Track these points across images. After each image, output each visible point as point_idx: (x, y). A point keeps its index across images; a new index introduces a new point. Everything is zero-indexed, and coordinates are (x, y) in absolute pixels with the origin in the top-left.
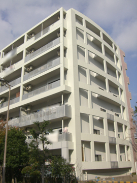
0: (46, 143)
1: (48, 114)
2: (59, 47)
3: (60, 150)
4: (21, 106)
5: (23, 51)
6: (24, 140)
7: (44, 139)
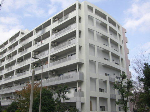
0: (66, 99)
1: (68, 77)
2: (76, 30)
3: (75, 103)
4: (49, 71)
5: (50, 31)
6: (52, 96)
7: (64, 97)
